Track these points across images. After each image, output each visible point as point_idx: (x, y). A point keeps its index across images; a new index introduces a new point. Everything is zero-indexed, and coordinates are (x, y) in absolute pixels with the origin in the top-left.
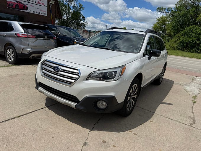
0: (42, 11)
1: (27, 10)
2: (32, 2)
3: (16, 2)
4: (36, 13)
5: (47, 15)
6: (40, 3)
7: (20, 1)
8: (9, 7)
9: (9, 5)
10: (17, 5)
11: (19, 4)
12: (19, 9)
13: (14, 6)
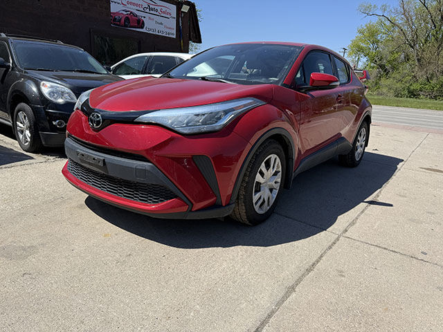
0: (167, 28)
1: (142, 28)
2: (151, 12)
3: (126, 13)
4: (157, 34)
5: (174, 37)
6: (164, 13)
7: (132, 10)
8: (115, 24)
9: (115, 19)
10: (127, 19)
11: (129, 16)
12: (130, 27)
13: (123, 20)
